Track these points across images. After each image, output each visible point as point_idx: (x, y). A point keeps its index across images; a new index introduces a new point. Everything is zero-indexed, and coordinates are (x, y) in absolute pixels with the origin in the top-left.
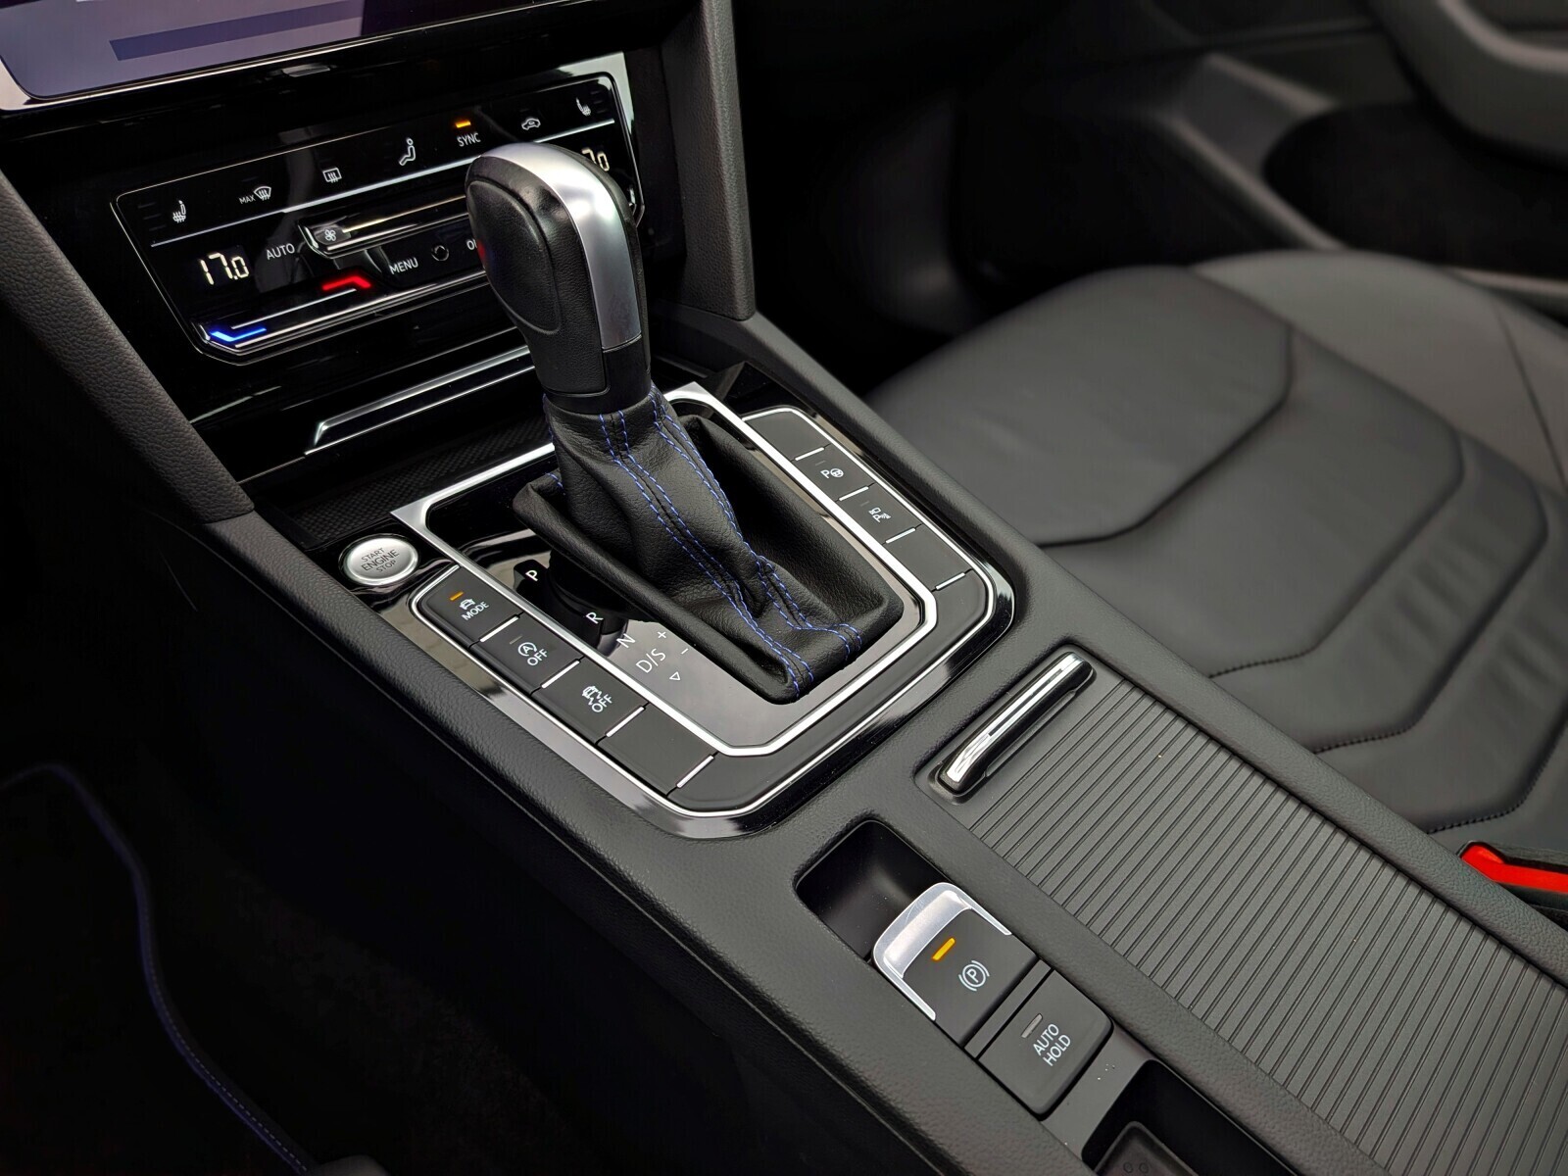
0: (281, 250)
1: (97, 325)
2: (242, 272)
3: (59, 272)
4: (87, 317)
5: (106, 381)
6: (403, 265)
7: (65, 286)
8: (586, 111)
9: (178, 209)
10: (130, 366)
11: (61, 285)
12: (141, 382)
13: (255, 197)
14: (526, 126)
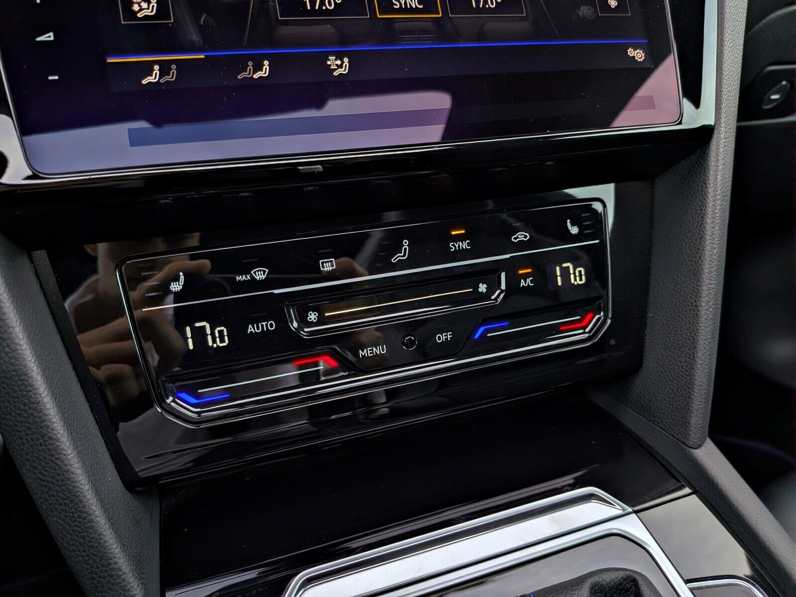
0: (262, 326)
1: (30, 397)
2: (222, 341)
3: (8, 341)
4: (23, 387)
5: (28, 450)
6: (372, 350)
7: (10, 355)
8: (574, 230)
9: (177, 279)
10: (51, 442)
11: (6, 353)
12: (57, 459)
13: (252, 277)
14: (515, 239)
